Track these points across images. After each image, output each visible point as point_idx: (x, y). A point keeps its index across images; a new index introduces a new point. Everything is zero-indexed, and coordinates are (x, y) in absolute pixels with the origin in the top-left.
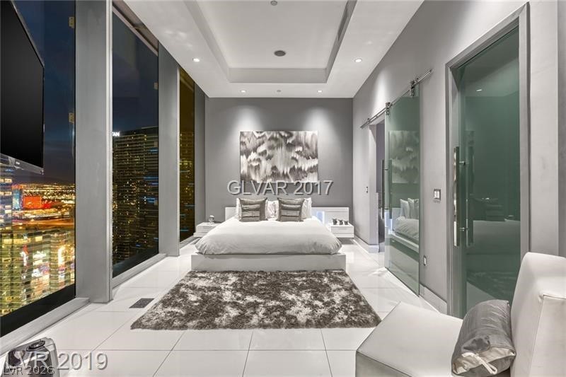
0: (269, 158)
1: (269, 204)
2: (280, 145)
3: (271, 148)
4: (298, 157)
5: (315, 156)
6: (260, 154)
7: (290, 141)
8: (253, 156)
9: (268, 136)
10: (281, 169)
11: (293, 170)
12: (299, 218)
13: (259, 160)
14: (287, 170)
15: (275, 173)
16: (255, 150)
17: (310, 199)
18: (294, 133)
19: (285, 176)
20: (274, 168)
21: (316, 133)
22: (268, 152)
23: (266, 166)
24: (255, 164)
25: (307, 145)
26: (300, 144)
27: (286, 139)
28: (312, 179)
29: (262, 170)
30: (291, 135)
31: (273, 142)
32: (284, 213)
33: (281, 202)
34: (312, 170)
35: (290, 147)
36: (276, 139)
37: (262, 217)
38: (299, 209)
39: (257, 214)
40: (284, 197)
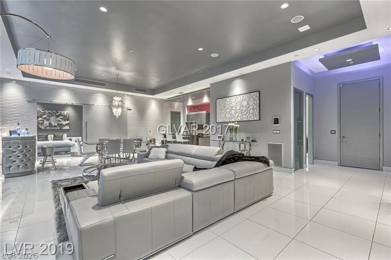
0: (48, 120)
1: (49, 136)
2: (53, 116)
3: (49, 116)
4: (61, 120)
5: (68, 120)
6: (44, 118)
7: (57, 114)
8: (40, 119)
9: (47, 112)
10: (53, 124)
11: (58, 124)
12: (62, 140)
13: (43, 121)
14: (56, 124)
15: (50, 125)
16: (41, 117)
17: (66, 134)
18: (59, 112)
19: (55, 126)
20: (50, 123)
21: (68, 112)
22: (47, 118)
23: (46, 123)
24: (41, 122)
25: (65, 116)
26: (62, 115)
27: (55, 113)
28: (67, 128)
29: (44, 124)
30: (58, 112)
31: (49, 114)
32: (56, 138)
33: (54, 135)
34: (66, 125)
35: (57, 116)
36: (51, 113)
37: (47, 139)
38: (62, 137)
39: (45, 139)
40: (55, 134)
